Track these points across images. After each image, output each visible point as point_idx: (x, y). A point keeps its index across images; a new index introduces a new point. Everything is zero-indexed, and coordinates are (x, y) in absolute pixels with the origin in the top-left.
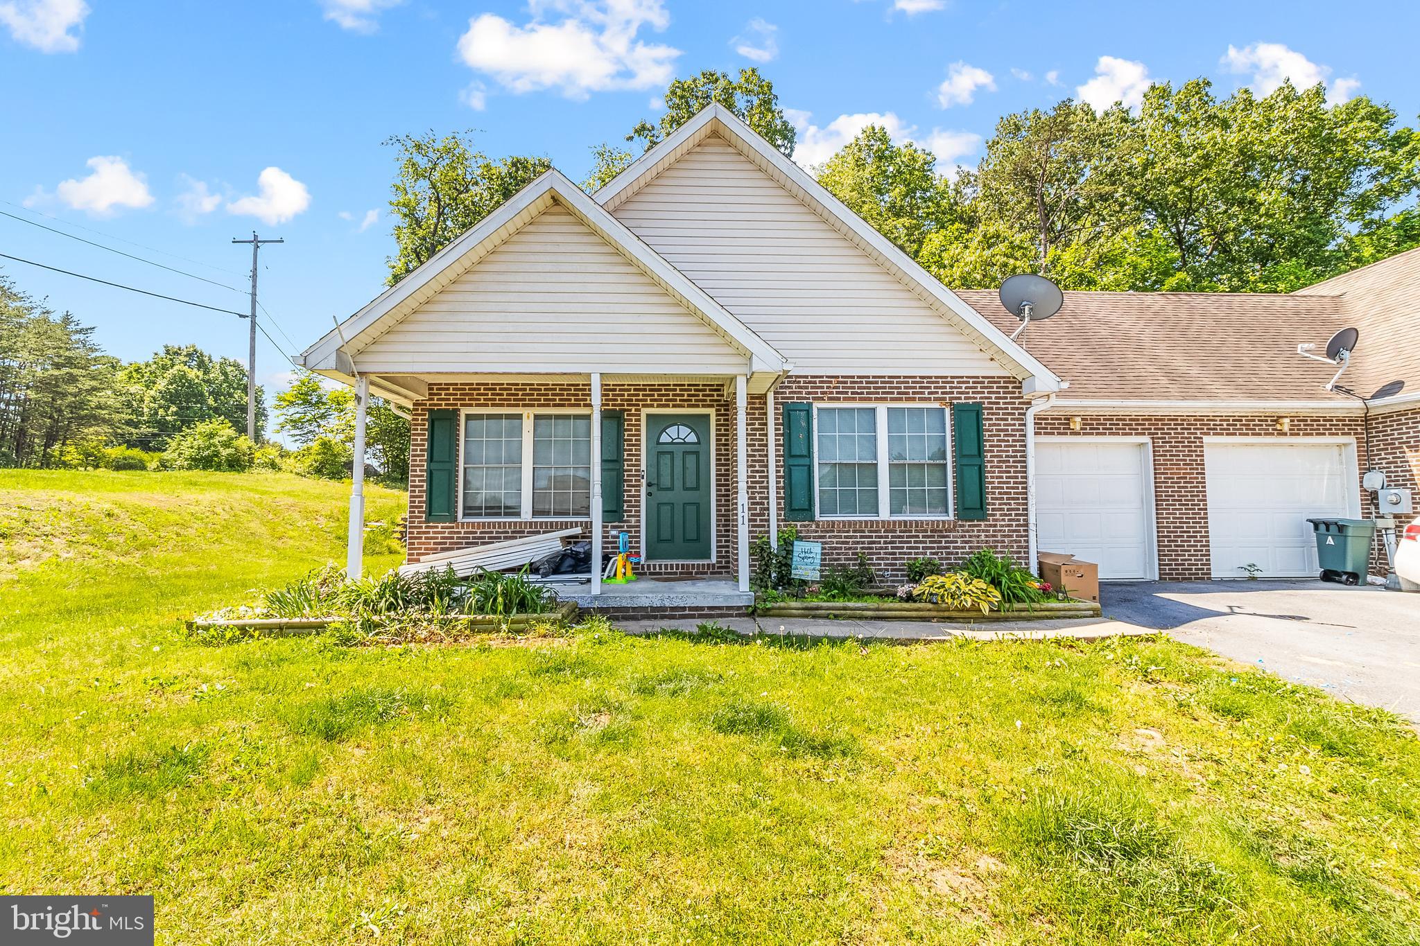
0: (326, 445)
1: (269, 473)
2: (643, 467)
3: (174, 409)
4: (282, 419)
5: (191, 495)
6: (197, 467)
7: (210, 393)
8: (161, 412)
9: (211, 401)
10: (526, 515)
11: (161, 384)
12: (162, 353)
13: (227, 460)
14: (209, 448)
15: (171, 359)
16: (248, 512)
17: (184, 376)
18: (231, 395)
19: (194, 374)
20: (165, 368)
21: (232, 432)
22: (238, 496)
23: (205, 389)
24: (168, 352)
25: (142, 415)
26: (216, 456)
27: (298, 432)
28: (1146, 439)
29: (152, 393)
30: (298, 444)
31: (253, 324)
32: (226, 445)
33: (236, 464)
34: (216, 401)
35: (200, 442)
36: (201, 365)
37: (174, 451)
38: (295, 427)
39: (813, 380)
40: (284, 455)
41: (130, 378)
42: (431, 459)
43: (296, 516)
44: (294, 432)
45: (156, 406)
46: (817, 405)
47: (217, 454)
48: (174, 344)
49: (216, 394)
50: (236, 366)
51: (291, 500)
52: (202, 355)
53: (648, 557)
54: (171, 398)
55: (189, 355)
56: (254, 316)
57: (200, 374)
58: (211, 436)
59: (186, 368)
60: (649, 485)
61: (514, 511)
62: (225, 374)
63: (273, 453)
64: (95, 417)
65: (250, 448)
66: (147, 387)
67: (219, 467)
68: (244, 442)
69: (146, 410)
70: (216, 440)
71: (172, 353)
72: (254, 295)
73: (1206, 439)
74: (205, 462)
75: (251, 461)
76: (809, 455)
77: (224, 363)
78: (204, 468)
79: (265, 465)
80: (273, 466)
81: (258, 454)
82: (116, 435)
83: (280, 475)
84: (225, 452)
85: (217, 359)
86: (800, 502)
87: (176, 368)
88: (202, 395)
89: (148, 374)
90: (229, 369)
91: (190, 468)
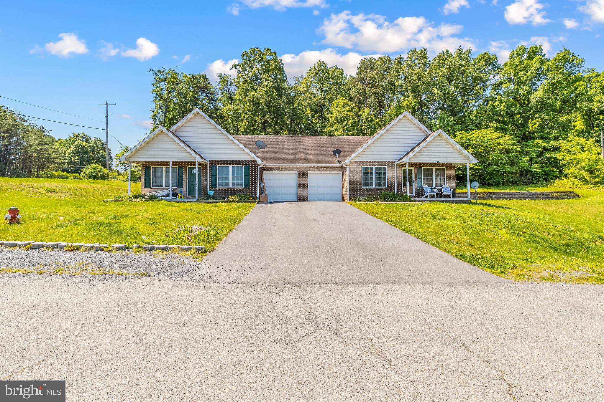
0: (132, 172)
1: (114, 180)
2: (187, 177)
3: (78, 157)
4: (118, 163)
5: (93, 185)
6: (91, 178)
7: (91, 151)
8: (73, 158)
9: (91, 154)
10: (164, 187)
11: (72, 148)
12: (72, 136)
13: (101, 176)
14: (94, 173)
15: (75, 138)
16: (109, 190)
17: (81, 145)
18: (98, 152)
19: (84, 144)
20: (73, 142)
21: (102, 167)
22: (106, 186)
23: (89, 150)
24: (74, 136)
25: (66, 159)
26: (97, 175)
27: (123, 167)
28: (297, 172)
29: (69, 151)
30: (123, 171)
31: (107, 132)
32: (100, 171)
33: (104, 177)
34: (93, 154)
35: (92, 170)
36: (87, 140)
37: (84, 173)
38: (122, 166)
39: (217, 161)
40: (119, 174)
41: (60, 145)
42: (145, 176)
43: (122, 192)
44: (121, 167)
45: (71, 156)
46: (218, 166)
47: (97, 174)
48: (76, 132)
49: (93, 151)
50: (100, 140)
51: (120, 187)
52: (87, 136)
53: (189, 195)
54: (76, 153)
55: (82, 137)
56: (107, 129)
57: (87, 144)
58: (95, 169)
59: (81, 142)
60: (189, 181)
61: (162, 186)
62: (96, 144)
63: (115, 174)
64: (53, 162)
65: (108, 172)
66: (67, 149)
67: (98, 178)
68: (106, 171)
69: (67, 158)
70: (97, 170)
71: (76, 136)
72: (107, 122)
73: (309, 172)
74: (94, 177)
75: (108, 177)
76: (216, 175)
77: (96, 139)
78: (93, 179)
79: (112, 178)
80: (115, 178)
81: (110, 174)
82: (59, 167)
83: (117, 181)
84: (100, 174)
85: (93, 138)
86: (214, 184)
87: (78, 141)
88: (88, 152)
89: (67, 144)
90: (98, 142)
91: (89, 179)
